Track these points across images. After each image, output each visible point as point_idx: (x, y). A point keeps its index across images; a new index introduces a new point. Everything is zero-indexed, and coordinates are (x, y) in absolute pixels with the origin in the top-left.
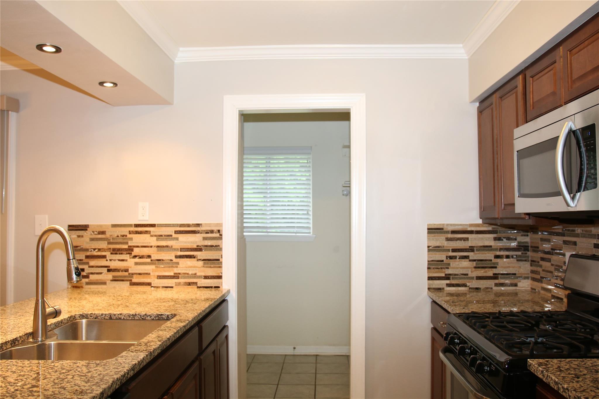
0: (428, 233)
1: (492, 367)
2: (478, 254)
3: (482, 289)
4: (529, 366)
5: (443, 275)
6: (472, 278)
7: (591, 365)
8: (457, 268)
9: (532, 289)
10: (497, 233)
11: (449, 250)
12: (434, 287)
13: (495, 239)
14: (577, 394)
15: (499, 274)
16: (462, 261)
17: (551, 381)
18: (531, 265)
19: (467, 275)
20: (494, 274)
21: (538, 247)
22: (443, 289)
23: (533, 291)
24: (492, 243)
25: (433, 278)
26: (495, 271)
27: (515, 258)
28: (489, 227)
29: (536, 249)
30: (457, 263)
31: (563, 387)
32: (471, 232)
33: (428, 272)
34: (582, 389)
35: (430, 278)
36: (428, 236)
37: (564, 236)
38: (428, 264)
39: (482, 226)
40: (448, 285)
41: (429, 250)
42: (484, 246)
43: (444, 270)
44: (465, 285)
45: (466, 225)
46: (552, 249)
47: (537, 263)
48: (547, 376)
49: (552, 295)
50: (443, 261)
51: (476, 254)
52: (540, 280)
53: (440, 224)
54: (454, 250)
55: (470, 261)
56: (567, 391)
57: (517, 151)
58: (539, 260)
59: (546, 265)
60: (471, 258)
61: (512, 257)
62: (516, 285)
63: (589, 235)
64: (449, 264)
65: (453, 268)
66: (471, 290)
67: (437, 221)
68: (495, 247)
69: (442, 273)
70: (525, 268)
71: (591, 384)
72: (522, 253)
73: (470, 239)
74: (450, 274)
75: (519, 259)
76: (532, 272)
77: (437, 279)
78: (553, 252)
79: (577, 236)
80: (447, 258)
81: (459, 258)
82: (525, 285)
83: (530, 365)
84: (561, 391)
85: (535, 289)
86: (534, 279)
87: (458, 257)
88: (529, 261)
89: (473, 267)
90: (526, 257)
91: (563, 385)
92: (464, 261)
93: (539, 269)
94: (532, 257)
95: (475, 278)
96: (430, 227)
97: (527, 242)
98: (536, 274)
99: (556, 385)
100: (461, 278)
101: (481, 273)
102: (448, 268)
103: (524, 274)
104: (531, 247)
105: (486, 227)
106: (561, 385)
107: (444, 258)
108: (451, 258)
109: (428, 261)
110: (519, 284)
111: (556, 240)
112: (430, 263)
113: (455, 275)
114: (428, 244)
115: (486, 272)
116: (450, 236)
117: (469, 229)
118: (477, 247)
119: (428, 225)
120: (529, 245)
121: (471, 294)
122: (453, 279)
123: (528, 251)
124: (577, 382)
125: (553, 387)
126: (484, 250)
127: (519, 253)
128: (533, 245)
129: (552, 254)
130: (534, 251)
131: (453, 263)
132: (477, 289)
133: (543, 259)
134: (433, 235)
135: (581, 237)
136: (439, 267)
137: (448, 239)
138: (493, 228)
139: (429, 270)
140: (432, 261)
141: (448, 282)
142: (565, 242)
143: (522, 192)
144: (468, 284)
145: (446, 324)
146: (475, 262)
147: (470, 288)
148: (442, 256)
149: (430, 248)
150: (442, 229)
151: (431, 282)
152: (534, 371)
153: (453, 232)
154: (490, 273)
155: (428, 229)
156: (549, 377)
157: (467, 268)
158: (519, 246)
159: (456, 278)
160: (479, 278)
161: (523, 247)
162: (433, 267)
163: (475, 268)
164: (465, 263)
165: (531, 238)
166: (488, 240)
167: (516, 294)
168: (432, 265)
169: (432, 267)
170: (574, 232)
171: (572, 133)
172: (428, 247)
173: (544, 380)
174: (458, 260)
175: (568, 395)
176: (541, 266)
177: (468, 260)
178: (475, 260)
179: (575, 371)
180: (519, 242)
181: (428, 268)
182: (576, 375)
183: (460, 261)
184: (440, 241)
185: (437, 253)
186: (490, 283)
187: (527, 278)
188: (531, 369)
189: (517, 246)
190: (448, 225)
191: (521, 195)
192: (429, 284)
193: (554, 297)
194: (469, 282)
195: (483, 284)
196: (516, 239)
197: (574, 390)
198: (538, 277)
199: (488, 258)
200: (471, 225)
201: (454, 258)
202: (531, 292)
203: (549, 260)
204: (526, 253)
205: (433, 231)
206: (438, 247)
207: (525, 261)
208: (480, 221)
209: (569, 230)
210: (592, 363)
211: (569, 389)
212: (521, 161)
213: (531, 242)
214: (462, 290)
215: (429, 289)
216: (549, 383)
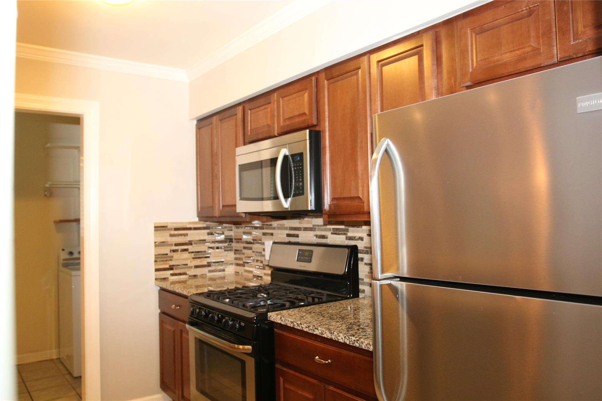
0: (155, 230)
1: (242, 324)
2: (196, 246)
3: (199, 276)
4: (269, 317)
5: (167, 266)
6: (191, 267)
7: (305, 310)
8: (179, 260)
9: (236, 272)
10: (209, 229)
11: (172, 245)
12: (161, 277)
13: (208, 234)
14: (307, 325)
15: (211, 262)
16: (183, 253)
17: (288, 322)
18: (235, 254)
19: (187, 265)
20: (208, 263)
21: (241, 239)
22: (168, 278)
23: (237, 274)
24: (206, 237)
25: (160, 270)
26: (209, 260)
27: (223, 249)
28: (203, 224)
29: (239, 240)
30: (179, 255)
31: (297, 324)
32: (190, 229)
33: (155, 265)
34: (309, 322)
35: (157, 270)
36: (155, 233)
37: (263, 229)
38: (155, 258)
39: (199, 224)
40: (172, 275)
41: (156, 246)
42: (200, 240)
43: (168, 262)
44: (185, 274)
45: (186, 223)
46: (253, 240)
47: (240, 252)
48: (285, 320)
49: (254, 275)
50: (167, 254)
51: (194, 247)
52: (243, 265)
53: (165, 223)
54: (176, 245)
55: (189, 253)
56: (300, 325)
57: (239, 165)
58: (242, 249)
59: (247, 252)
60: (190, 251)
61: (221, 248)
62: (224, 270)
63: (283, 227)
64: (172, 257)
65: (176, 260)
66: (190, 277)
67: (162, 220)
68: (209, 241)
69: (166, 264)
70: (231, 256)
71: (312, 319)
72: (228, 245)
73: (189, 235)
74: (173, 266)
75: (226, 249)
76: (236, 259)
77: (163, 270)
78: (254, 242)
79: (274, 228)
80: (171, 252)
81: (181, 251)
82: (230, 270)
83: (271, 316)
84: (296, 326)
85: (238, 273)
86: (238, 265)
87: (179, 250)
88: (233, 250)
89: (191, 258)
90: (230, 247)
91: (297, 322)
92: (185, 253)
93: (242, 256)
94: (235, 247)
95: (193, 267)
96: (157, 225)
97: (231, 236)
98: (239, 260)
99: (292, 324)
100: (182, 268)
101: (198, 262)
102: (171, 260)
103: (230, 261)
104: (235, 239)
105: (202, 224)
106: (296, 322)
107: (167, 251)
108: (174, 251)
109: (155, 255)
110: (226, 270)
111: (256, 233)
112: (157, 256)
113: (178, 265)
114: (155, 240)
115: (201, 261)
116: (173, 232)
117: (188, 226)
118: (194, 241)
119: (155, 224)
120: (233, 238)
121: (190, 280)
122: (176, 269)
123: (232, 242)
124: (304, 319)
125: (290, 326)
126: (200, 243)
127: (226, 245)
128: (236, 238)
129: (253, 243)
130: (238, 242)
131: (176, 255)
132: (195, 276)
133: (245, 248)
134: (159, 232)
135: (277, 229)
136: (164, 259)
137: (171, 235)
138: (206, 225)
139: (156, 263)
140: (159, 255)
141: (172, 272)
142: (264, 234)
143: (242, 196)
144: (188, 273)
145: (178, 306)
146: (193, 254)
147: (190, 276)
148: (166, 250)
149: (157, 244)
150: (166, 227)
151: (158, 273)
152: (274, 319)
153: (176, 229)
154: (205, 262)
155: (155, 227)
156: (287, 320)
157: (187, 259)
158: (226, 239)
159: (178, 269)
160: (197, 267)
161: (229, 240)
162: (160, 260)
163: (193, 258)
164: (186, 255)
165: (234, 232)
166: (203, 235)
167: (224, 278)
168: (158, 258)
169: (158, 260)
170: (271, 226)
171: (286, 157)
172: (155, 243)
173: (282, 323)
174: (179, 252)
175: (302, 327)
176: (243, 254)
177: (187, 252)
178: (193, 252)
179: (299, 314)
180: (226, 236)
181: (156, 261)
182: (301, 316)
183: (181, 254)
184: (165, 237)
185: (162, 248)
186: (205, 270)
187: (232, 264)
188: (271, 319)
189: (225, 239)
190: (171, 223)
191: (242, 199)
192: (156, 276)
193: (255, 276)
194: (188, 271)
195: (199, 272)
196: (223, 234)
197: (305, 323)
198: (241, 262)
199: (203, 250)
200: (190, 223)
201: (176, 251)
202: (235, 275)
203: (251, 249)
204: (231, 245)
205: (159, 228)
206: (163, 242)
207: (231, 250)
208: (197, 219)
209: (267, 225)
210: (305, 309)
211: (302, 323)
212: (242, 173)
213: (235, 236)
214: (183, 278)
215: (156, 279)
216: (286, 324)
